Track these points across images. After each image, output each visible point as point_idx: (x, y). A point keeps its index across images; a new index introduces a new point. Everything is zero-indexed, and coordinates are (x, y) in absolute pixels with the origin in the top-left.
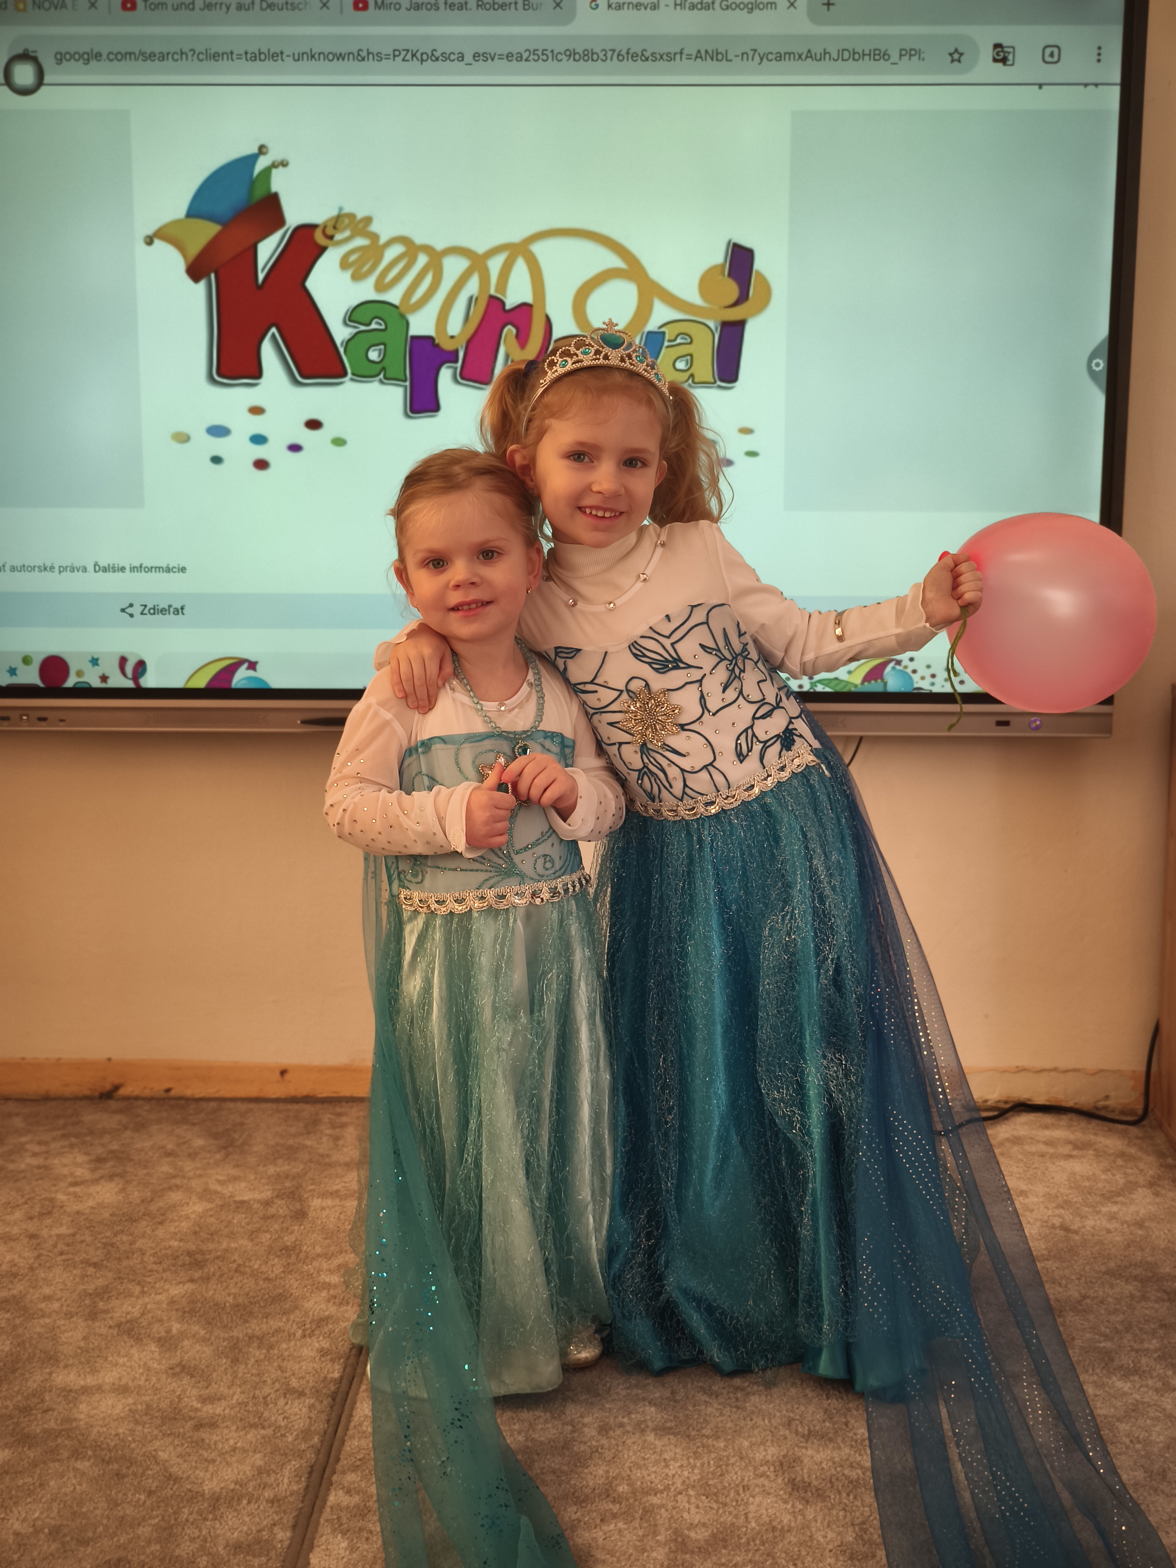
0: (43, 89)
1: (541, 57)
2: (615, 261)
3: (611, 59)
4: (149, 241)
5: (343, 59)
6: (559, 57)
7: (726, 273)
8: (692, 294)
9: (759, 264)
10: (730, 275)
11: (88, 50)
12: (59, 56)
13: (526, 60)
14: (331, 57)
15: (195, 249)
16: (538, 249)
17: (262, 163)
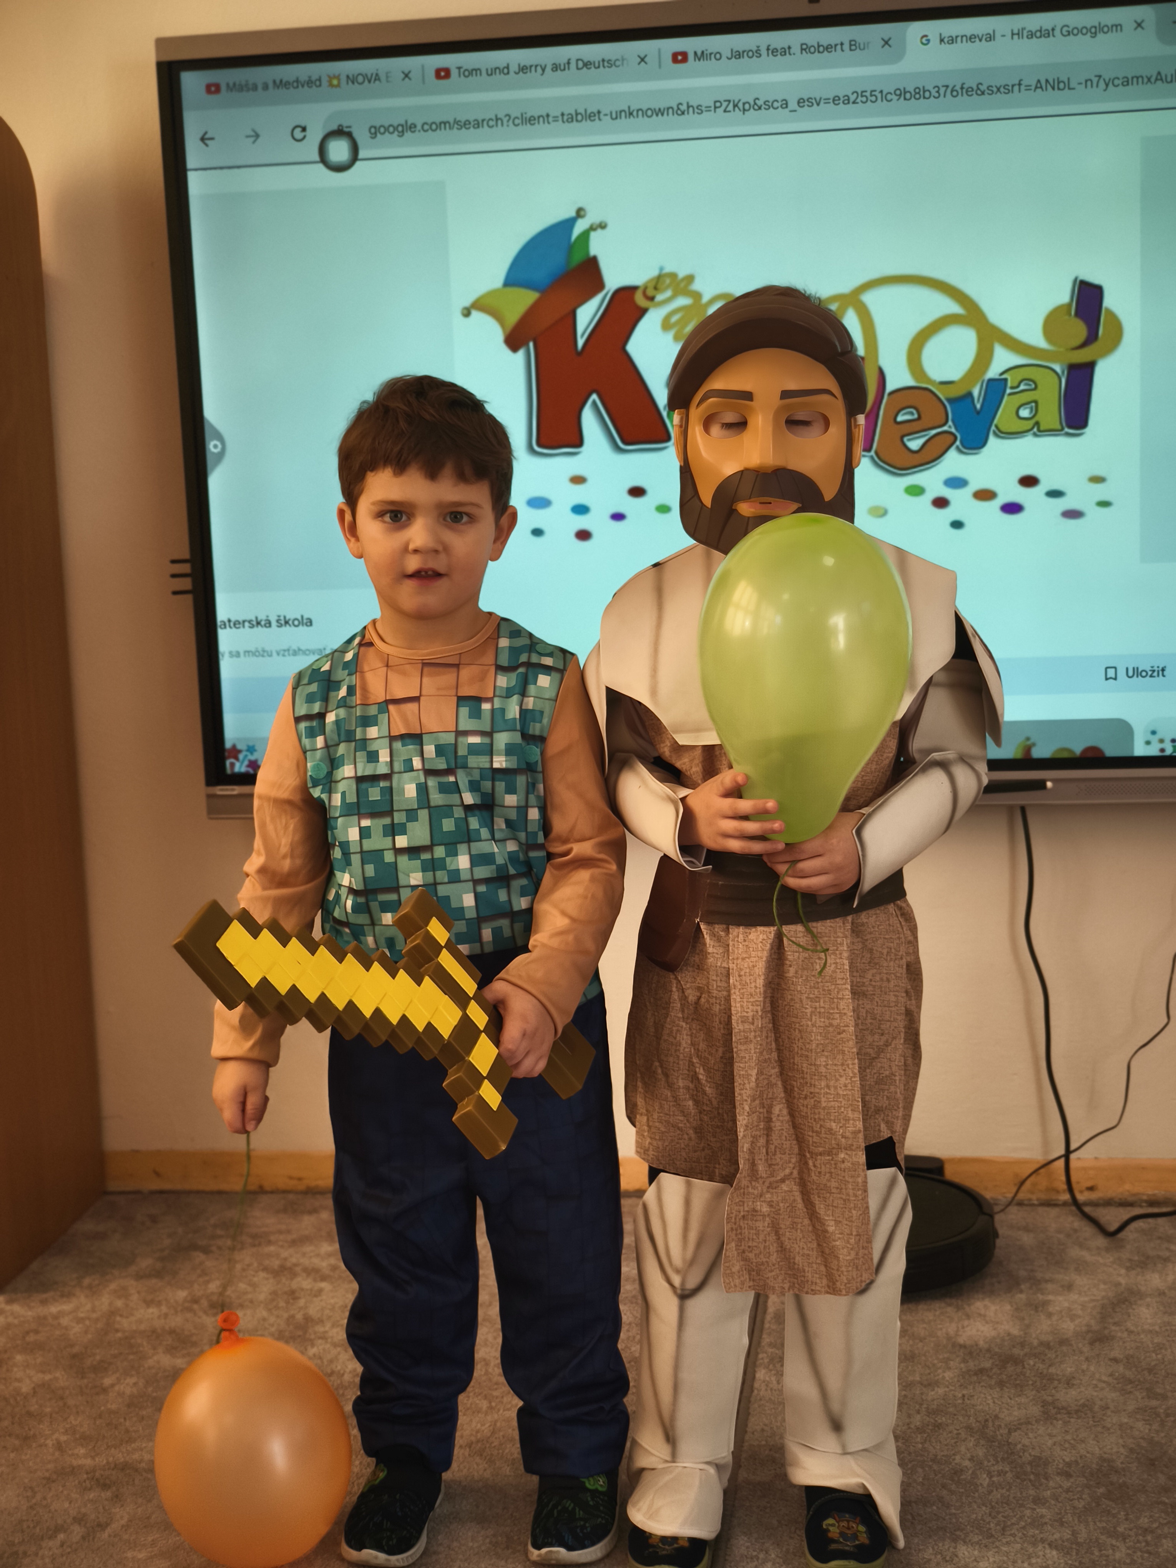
0: (358, 164)
1: (870, 98)
2: (953, 307)
3: (945, 96)
4: (467, 313)
5: (662, 115)
6: (889, 97)
7: (1073, 312)
8: (1036, 338)
9: (1108, 302)
10: (1077, 314)
11: (403, 122)
12: (373, 130)
13: (854, 102)
14: (649, 113)
15: (513, 316)
16: (869, 298)
17: (580, 227)
